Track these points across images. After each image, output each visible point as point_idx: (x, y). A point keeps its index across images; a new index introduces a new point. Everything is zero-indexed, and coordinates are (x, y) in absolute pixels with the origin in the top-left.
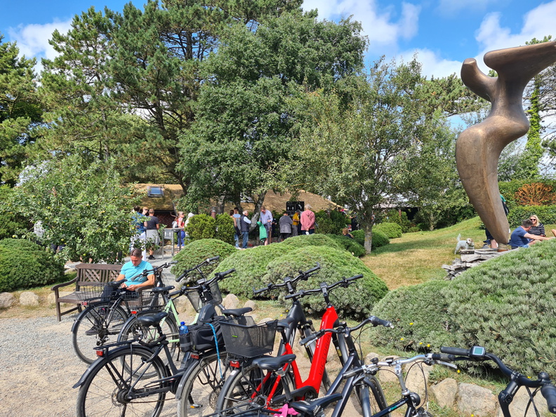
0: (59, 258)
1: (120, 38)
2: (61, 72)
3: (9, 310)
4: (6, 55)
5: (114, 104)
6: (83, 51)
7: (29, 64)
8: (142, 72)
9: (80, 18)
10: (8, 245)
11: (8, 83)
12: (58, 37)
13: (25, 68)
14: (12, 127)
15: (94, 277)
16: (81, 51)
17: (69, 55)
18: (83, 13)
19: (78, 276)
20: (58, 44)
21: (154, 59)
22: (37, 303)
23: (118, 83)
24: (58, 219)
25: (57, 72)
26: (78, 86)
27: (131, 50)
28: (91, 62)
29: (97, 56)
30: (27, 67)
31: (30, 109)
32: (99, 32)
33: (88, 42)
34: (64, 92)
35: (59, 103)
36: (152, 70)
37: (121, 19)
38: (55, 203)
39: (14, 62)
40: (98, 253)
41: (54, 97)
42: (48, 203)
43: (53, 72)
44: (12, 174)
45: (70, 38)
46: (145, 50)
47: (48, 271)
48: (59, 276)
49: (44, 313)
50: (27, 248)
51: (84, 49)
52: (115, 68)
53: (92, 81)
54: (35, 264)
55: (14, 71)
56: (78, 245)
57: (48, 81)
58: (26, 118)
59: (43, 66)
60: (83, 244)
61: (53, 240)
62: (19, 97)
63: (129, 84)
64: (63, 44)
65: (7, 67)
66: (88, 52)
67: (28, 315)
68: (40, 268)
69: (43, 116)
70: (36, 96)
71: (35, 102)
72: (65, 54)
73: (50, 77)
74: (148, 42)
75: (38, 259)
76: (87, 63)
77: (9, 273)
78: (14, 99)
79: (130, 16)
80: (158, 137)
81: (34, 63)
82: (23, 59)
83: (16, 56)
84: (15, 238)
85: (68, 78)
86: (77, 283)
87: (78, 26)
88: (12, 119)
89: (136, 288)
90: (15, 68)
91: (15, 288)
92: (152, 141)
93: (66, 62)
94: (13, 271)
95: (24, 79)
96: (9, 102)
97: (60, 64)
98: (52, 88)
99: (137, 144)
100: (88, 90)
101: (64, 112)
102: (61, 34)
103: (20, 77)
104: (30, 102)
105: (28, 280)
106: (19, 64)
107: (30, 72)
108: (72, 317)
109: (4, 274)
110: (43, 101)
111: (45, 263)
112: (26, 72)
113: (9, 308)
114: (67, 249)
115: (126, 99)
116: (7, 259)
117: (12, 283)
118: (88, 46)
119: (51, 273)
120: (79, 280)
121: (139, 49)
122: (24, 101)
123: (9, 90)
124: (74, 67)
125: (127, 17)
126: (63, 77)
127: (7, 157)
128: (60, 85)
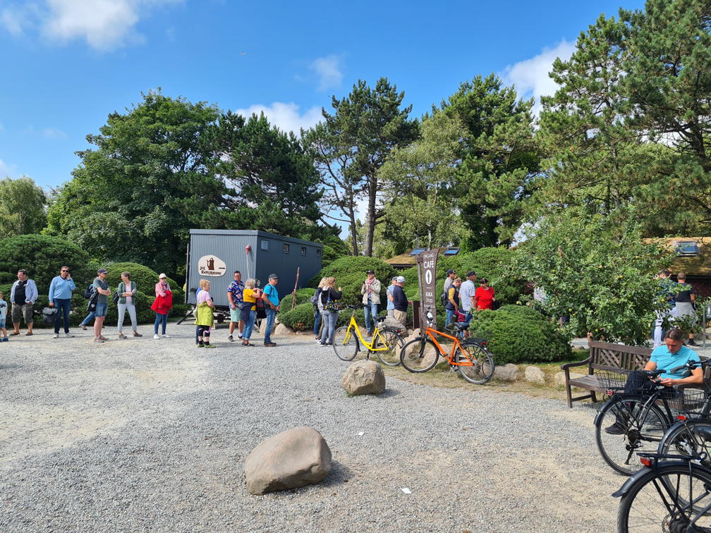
0: (567, 331)
1: (640, 43)
2: (563, 108)
3: (515, 384)
4: (504, 103)
5: (631, 133)
6: (590, 74)
7: (527, 107)
8: (673, 82)
9: (586, 34)
10: (512, 312)
11: (505, 133)
12: (559, 66)
13: (523, 113)
14: (508, 182)
15: (611, 360)
16: (587, 76)
17: (573, 84)
18: (590, 27)
19: (591, 356)
20: (559, 75)
21: (692, 58)
22: (543, 381)
23: (636, 105)
24: (564, 285)
25: (557, 109)
26: (583, 120)
27: (655, 55)
28: (599, 86)
29: (607, 76)
30: (525, 111)
31: (526, 158)
32: (610, 44)
33: (596, 61)
34: (565, 131)
35: (559, 145)
36: (688, 75)
37: (642, 18)
38: (561, 265)
39: (511, 108)
40: (615, 329)
41: (554, 139)
42: (553, 266)
43: (553, 109)
44: (509, 233)
45: (574, 62)
46: (677, 49)
47: (554, 346)
48: (566, 354)
49: (552, 395)
50: (530, 316)
51: (590, 72)
52: (634, 85)
53: (599, 110)
54: (540, 335)
55: (512, 118)
56: (588, 318)
57: (548, 122)
58: (523, 169)
59: (542, 106)
60: (594, 316)
61: (560, 309)
62: (516, 147)
63: (652, 102)
64: (565, 73)
65: (504, 116)
66: (595, 75)
67: (535, 393)
68: (545, 340)
69: (540, 164)
70: (534, 142)
71: (532, 150)
72: (568, 84)
73: (550, 117)
74: (683, 37)
75: (542, 330)
76: (594, 88)
77: (513, 343)
78: (510, 150)
79: (655, 9)
80: (696, 169)
81: (531, 104)
82: (520, 103)
83: (514, 101)
84: (519, 305)
85: (570, 112)
86: (590, 364)
87: (584, 45)
88: (509, 172)
89: (674, 383)
90: (512, 115)
91: (520, 360)
92: (686, 177)
93: (568, 94)
94: (518, 341)
95: (521, 125)
96: (505, 154)
97: (562, 98)
98: (552, 130)
99: (662, 183)
100: (595, 122)
101: (565, 156)
102: (563, 61)
103: (518, 124)
104: (526, 151)
105: (533, 354)
106: (516, 109)
107: (527, 116)
108: (585, 405)
109: (509, 344)
110: (541, 147)
111: (551, 335)
112: (524, 116)
113: (514, 381)
114: (574, 322)
115: (647, 124)
116: (512, 328)
117: (517, 354)
118: (595, 66)
119: (557, 348)
120: (592, 361)
121: (668, 50)
122: (520, 150)
123: (506, 141)
124: (577, 98)
125: (650, 12)
126: (565, 113)
127: (504, 215)
128: (561, 124)
